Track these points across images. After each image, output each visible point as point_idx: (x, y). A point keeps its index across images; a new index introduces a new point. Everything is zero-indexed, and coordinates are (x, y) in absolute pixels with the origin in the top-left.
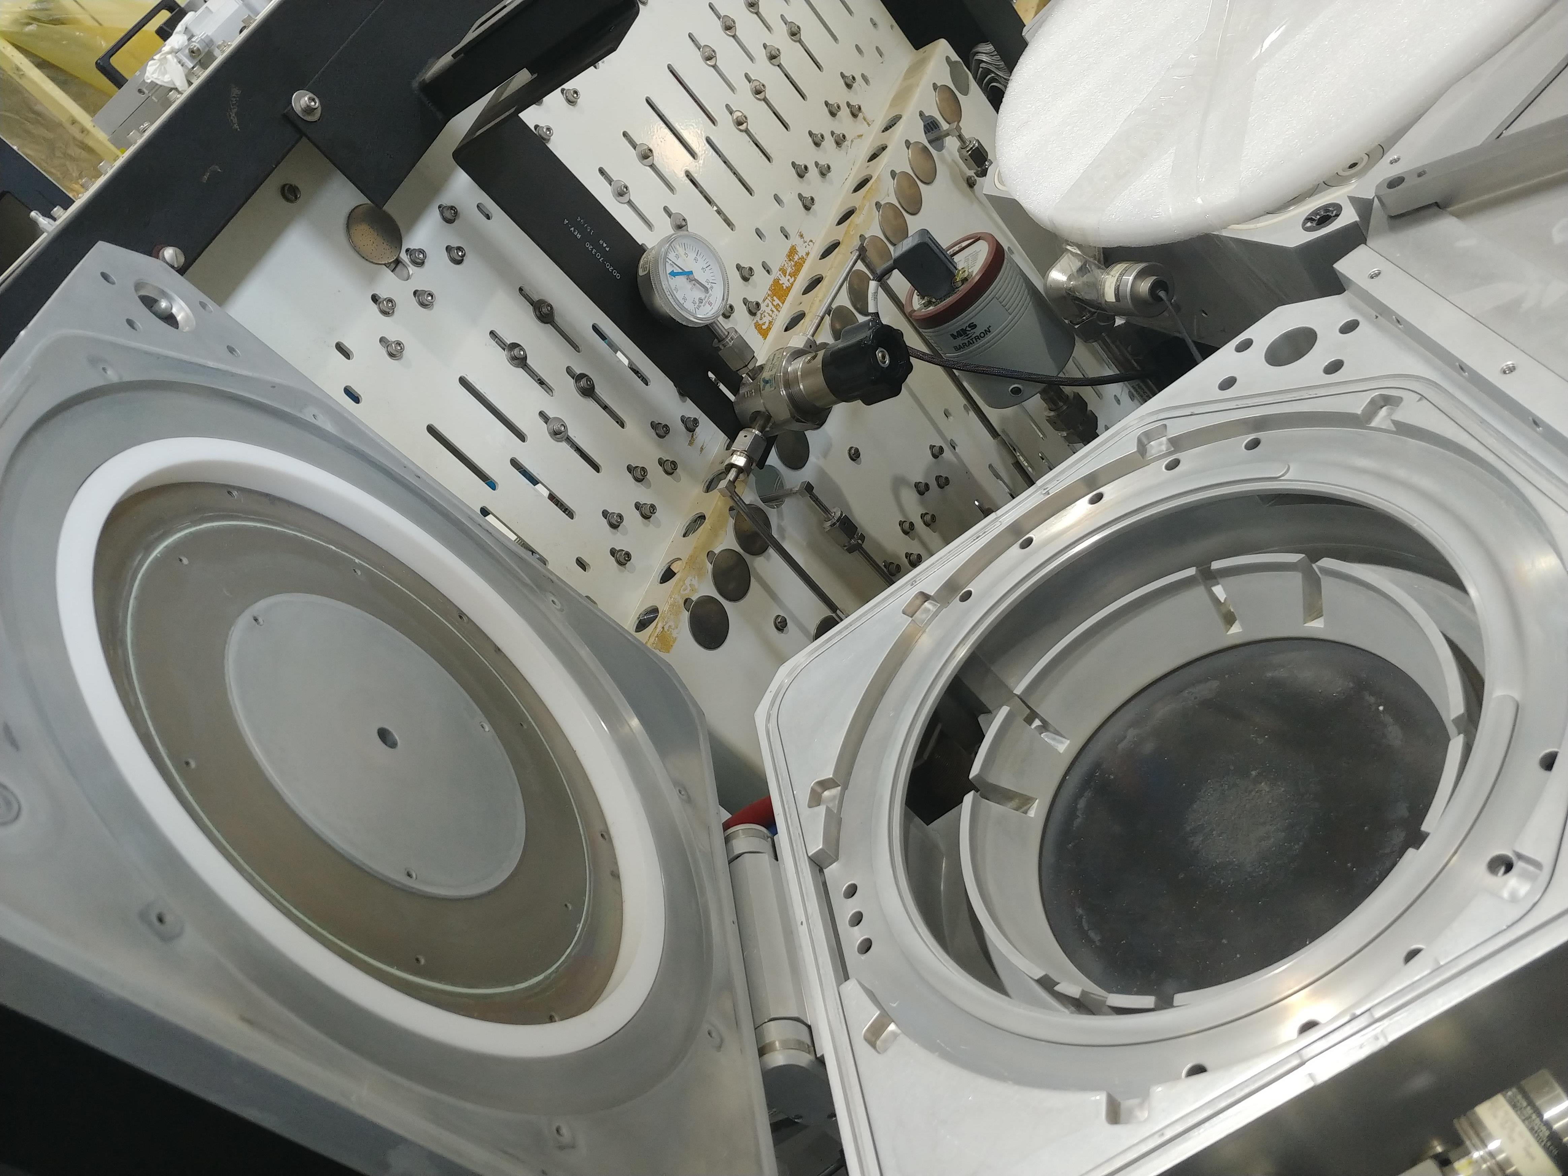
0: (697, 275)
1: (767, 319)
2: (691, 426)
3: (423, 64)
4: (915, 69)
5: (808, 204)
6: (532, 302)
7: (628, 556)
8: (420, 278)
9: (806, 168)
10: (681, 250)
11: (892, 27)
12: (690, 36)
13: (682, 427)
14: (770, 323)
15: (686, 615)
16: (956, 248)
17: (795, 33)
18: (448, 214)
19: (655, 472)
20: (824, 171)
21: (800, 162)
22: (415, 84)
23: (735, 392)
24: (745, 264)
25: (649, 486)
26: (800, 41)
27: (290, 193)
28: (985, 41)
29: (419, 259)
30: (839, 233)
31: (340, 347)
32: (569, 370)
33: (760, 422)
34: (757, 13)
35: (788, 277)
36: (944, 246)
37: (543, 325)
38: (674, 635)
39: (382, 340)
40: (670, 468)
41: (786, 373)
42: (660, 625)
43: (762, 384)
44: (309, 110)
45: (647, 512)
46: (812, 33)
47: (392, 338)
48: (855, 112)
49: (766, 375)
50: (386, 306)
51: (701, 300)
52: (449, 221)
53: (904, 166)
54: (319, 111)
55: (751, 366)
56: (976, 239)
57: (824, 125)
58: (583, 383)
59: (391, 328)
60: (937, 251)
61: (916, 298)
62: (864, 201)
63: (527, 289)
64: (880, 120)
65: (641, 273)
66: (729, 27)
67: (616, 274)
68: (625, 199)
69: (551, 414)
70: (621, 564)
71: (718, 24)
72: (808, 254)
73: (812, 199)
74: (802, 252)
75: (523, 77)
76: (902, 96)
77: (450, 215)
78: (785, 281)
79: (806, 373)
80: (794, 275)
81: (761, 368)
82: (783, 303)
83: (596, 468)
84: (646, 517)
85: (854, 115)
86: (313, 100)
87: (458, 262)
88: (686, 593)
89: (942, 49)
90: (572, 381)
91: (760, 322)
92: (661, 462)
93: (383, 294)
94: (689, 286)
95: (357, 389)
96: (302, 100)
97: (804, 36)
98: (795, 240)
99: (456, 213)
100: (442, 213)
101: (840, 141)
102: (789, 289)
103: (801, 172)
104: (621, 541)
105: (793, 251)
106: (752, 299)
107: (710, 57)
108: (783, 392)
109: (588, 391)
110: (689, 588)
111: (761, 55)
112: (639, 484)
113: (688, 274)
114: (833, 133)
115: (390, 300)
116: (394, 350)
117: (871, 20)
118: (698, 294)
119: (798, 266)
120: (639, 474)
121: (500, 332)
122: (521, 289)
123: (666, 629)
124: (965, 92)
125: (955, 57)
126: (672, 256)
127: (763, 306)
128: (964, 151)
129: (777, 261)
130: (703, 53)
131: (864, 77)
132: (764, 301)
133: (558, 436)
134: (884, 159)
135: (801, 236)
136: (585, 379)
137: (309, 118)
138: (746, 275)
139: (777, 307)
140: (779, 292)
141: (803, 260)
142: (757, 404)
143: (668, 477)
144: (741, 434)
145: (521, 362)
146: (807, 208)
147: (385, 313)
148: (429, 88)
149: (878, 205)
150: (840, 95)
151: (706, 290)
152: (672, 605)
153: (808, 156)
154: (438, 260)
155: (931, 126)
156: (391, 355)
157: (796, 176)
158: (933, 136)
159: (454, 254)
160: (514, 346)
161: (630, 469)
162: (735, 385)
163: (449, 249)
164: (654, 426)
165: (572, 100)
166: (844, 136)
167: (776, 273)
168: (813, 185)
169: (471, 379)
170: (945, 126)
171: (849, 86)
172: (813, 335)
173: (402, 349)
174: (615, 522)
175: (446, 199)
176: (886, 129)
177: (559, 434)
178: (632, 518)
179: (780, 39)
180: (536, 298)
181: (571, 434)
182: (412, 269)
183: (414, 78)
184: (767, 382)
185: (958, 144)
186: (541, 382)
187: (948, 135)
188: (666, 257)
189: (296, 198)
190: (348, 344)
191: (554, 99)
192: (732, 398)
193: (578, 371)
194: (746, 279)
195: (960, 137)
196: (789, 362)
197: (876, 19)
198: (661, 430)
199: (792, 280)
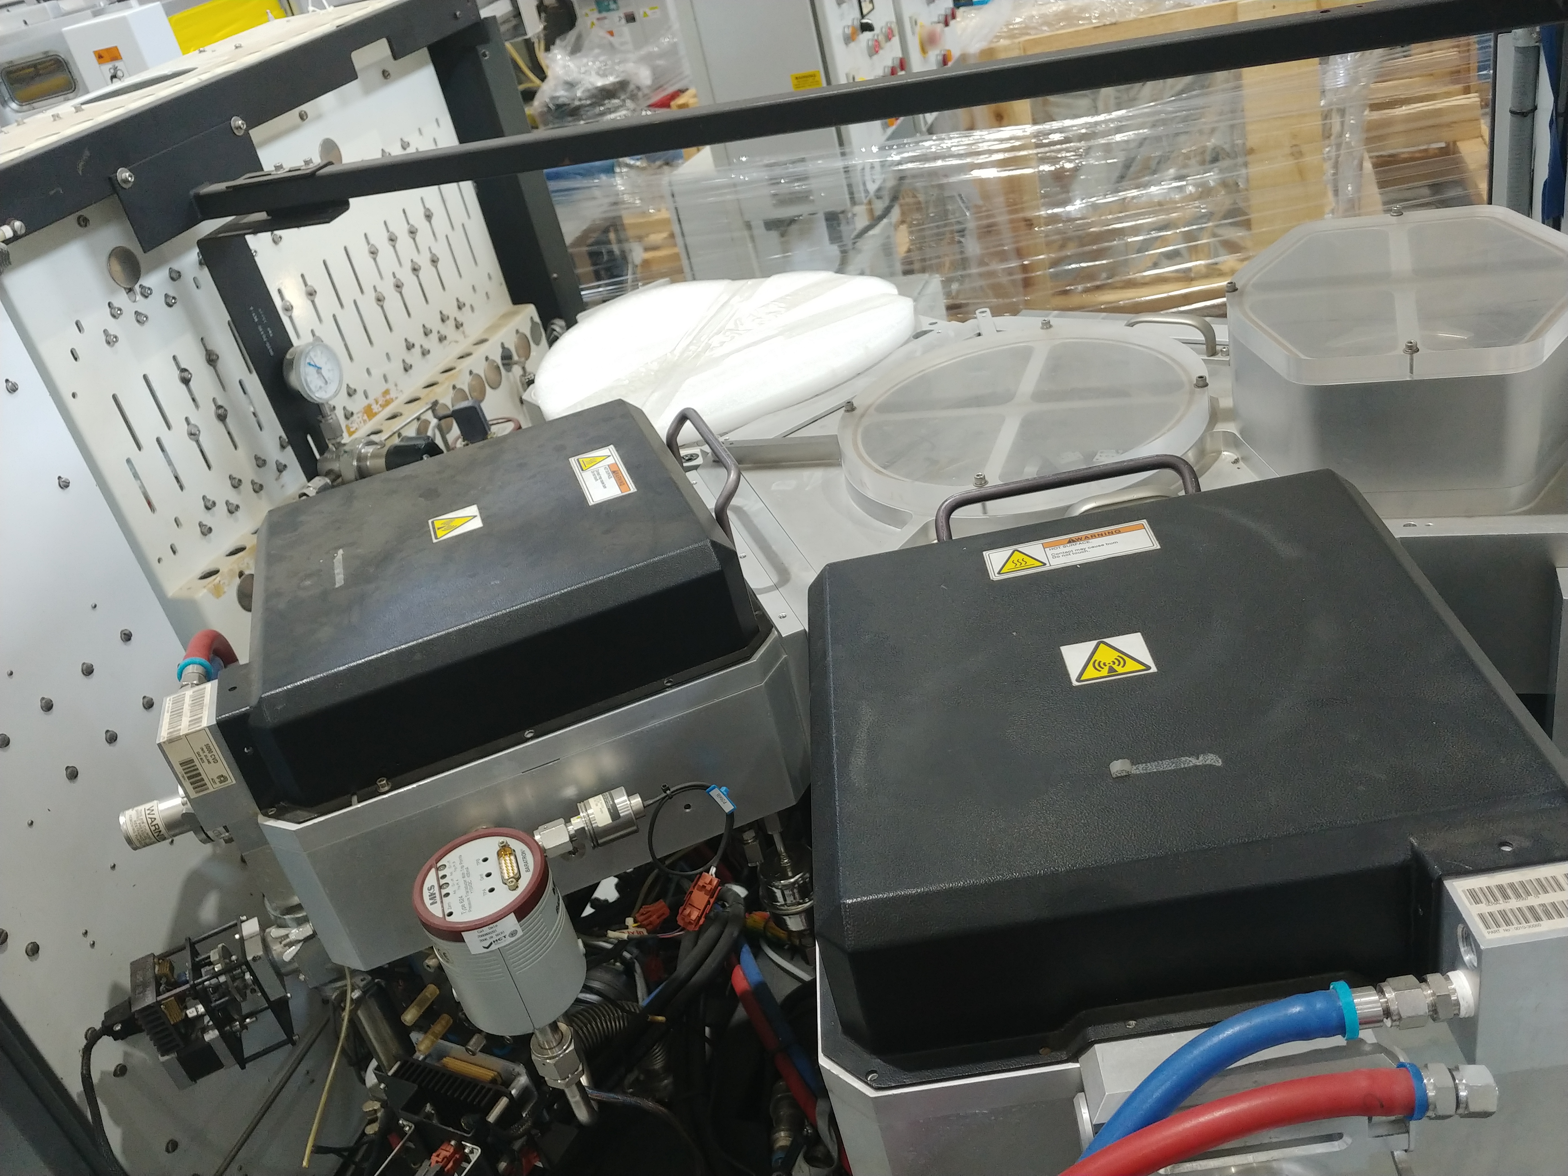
0: (324, 372)
1: (355, 426)
2: (281, 468)
3: (200, 183)
4: (507, 316)
5: (407, 368)
6: (206, 350)
7: (210, 530)
8: (142, 305)
9: (413, 345)
10: (319, 352)
11: (501, 284)
12: (365, 235)
13: (275, 467)
14: (356, 429)
15: (237, 581)
16: (495, 422)
17: (434, 261)
18: (174, 275)
19: (247, 486)
20: (425, 353)
21: (411, 340)
22: (192, 193)
23: (321, 454)
24: (352, 386)
25: (239, 493)
26: (436, 267)
27: (83, 222)
28: (561, 317)
29: (146, 293)
30: (423, 393)
31: (78, 324)
32: (214, 400)
33: (333, 477)
34: (414, 239)
35: (378, 406)
36: (488, 417)
37: (208, 366)
38: (225, 590)
39: (105, 331)
40: (258, 488)
41: (360, 452)
42: (218, 579)
43: (342, 452)
44: (126, 181)
45: (232, 509)
46: (445, 264)
47: (112, 332)
48: (458, 326)
49: (346, 448)
50: (116, 312)
51: (321, 387)
52: (173, 279)
53: (481, 369)
54: (130, 185)
55: (338, 440)
56: (509, 420)
57: (435, 324)
58: (220, 411)
59: (114, 326)
60: (483, 420)
61: (460, 440)
62: (445, 383)
63: (206, 340)
64: (475, 336)
65: (288, 356)
66: (392, 240)
67: (271, 351)
68: (312, 297)
69: (192, 421)
70: (204, 534)
71: (385, 235)
72: (397, 398)
73: (411, 366)
74: (393, 395)
75: (262, 216)
76: (494, 328)
77: (175, 276)
78: (375, 408)
79: (374, 456)
80: (384, 406)
81: (344, 445)
82: (370, 420)
83: (209, 467)
84: (231, 512)
85: (457, 327)
86: (131, 177)
87: (170, 305)
88: (243, 567)
89: (530, 310)
90: (214, 408)
91: (350, 426)
92: (253, 483)
93: (116, 304)
94: (316, 376)
95: (79, 352)
96: (124, 174)
97: (439, 265)
98: (390, 386)
99: (180, 276)
100: (170, 273)
101: (442, 339)
102: (376, 414)
103: (410, 347)
104: (208, 520)
105: (386, 392)
106: (350, 409)
107: (374, 253)
108: (355, 463)
109: (222, 418)
110: (246, 564)
111: (408, 266)
112: (234, 489)
113: (319, 369)
114: (439, 332)
115: (120, 309)
116: (111, 340)
117: (489, 274)
118: (320, 383)
119: (387, 403)
120: (236, 484)
121: (179, 358)
122: (202, 339)
123: (221, 583)
124: (537, 343)
125: (537, 319)
126: (312, 354)
127: (355, 417)
128: (523, 378)
129: (375, 393)
130: (370, 248)
131: (472, 307)
132: (358, 413)
133: (192, 436)
134: (467, 361)
135: (396, 385)
136: (223, 410)
137: (124, 186)
138: (351, 393)
139: (365, 421)
140: (369, 412)
141: (392, 400)
142: (336, 466)
143: (255, 494)
144: (317, 479)
145: (186, 381)
146: (406, 370)
147: (114, 316)
148: (199, 198)
149: (454, 387)
150: (451, 311)
151: (326, 382)
152: (231, 570)
153: (418, 339)
154: (157, 300)
155: (507, 357)
156: (108, 343)
157: (405, 348)
158: (506, 362)
159: (169, 301)
160: (184, 370)
161: (231, 477)
162: (323, 449)
163: (166, 296)
164: (257, 458)
165: (276, 241)
166: (445, 337)
167: (371, 400)
168: (414, 357)
169: (150, 378)
170: (516, 358)
171: (460, 308)
172: (386, 440)
173: (117, 341)
174: (209, 506)
175: (176, 266)
176: (475, 344)
177: (194, 435)
178: (221, 508)
179: (424, 261)
180: (209, 348)
181: (201, 439)
182: (139, 297)
183: (193, 188)
184: (345, 452)
185: (521, 372)
186: (194, 400)
187: (516, 363)
188: (308, 353)
189: (86, 226)
190: (83, 324)
191: (266, 236)
192: (318, 456)
193: (220, 403)
194: (350, 395)
195: (524, 368)
196: (363, 447)
197: (491, 274)
198: (261, 463)
199: (380, 409)
